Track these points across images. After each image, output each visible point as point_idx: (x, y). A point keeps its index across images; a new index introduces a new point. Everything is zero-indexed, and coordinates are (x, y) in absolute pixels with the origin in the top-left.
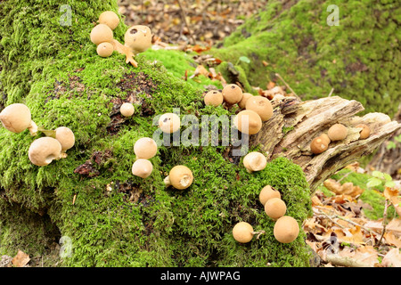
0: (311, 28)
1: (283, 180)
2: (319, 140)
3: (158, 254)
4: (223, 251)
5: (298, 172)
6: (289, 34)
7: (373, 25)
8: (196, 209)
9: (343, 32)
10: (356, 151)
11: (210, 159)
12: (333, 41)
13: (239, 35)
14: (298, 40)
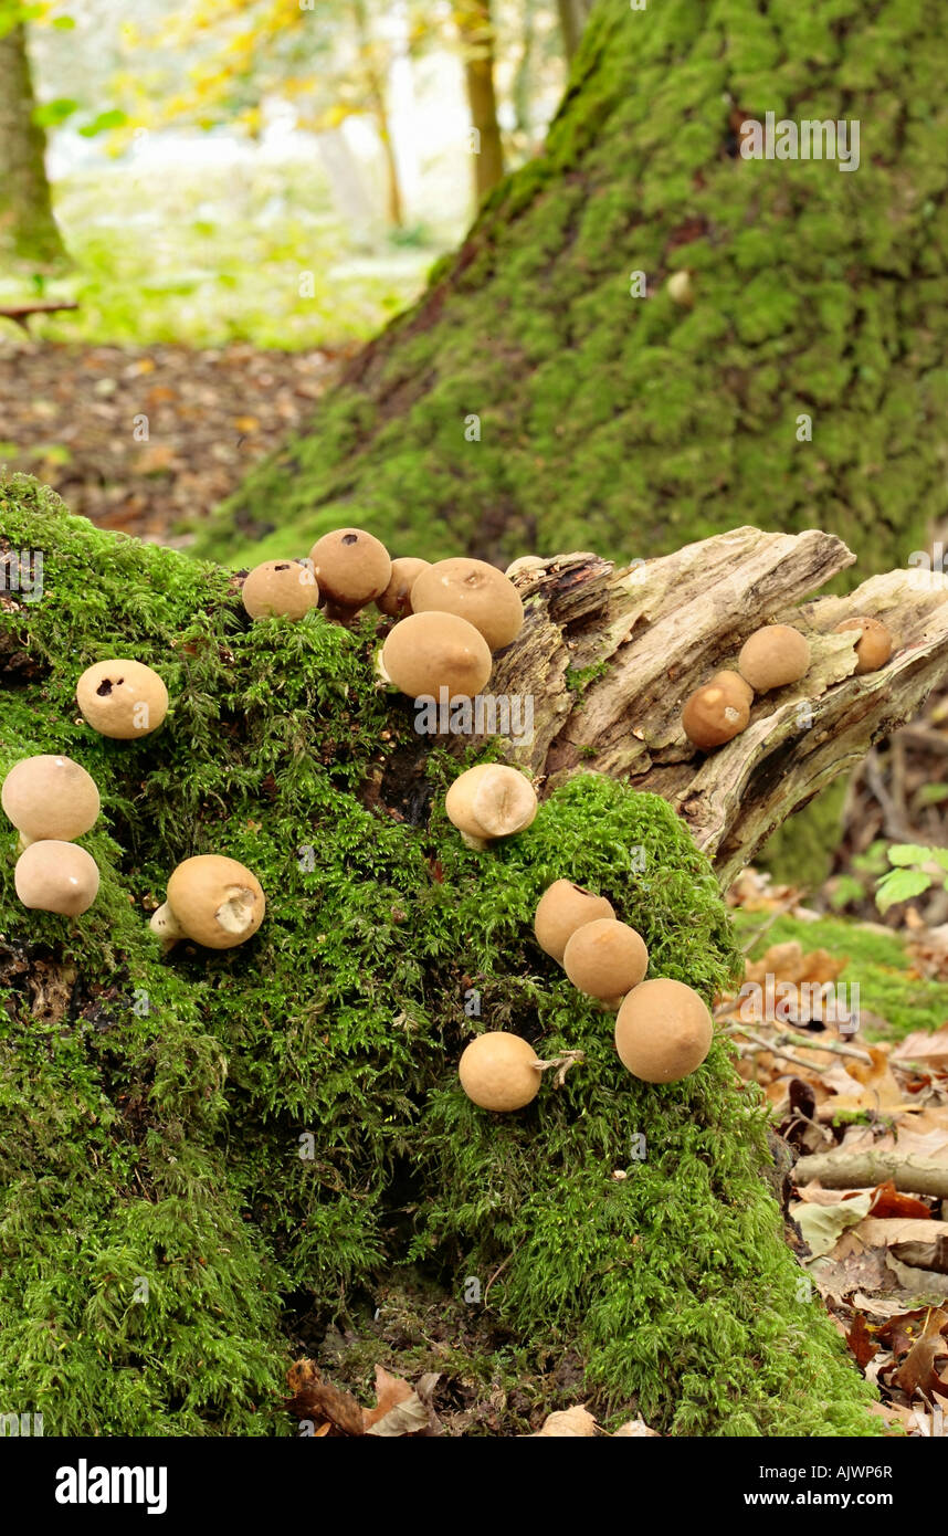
0: (500, 471)
1: (612, 855)
2: (712, 695)
3: (190, 1204)
4: (434, 1163)
5: (659, 818)
6: (423, 504)
7: (730, 426)
8: (302, 1015)
9: (625, 467)
10: (854, 720)
11: (314, 817)
12: (595, 504)
13: (225, 537)
14: (463, 521)
